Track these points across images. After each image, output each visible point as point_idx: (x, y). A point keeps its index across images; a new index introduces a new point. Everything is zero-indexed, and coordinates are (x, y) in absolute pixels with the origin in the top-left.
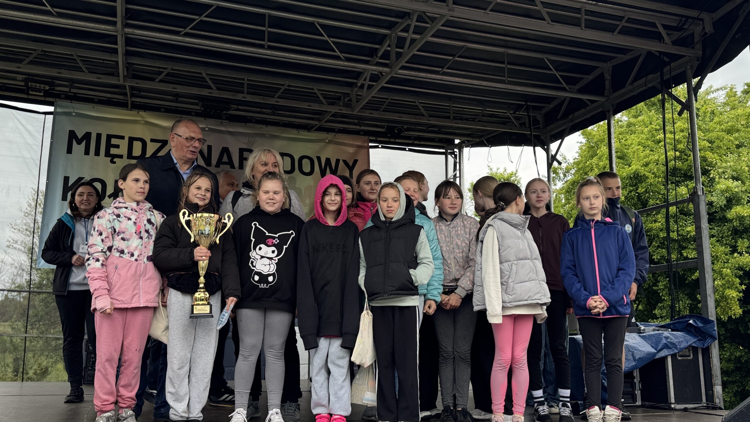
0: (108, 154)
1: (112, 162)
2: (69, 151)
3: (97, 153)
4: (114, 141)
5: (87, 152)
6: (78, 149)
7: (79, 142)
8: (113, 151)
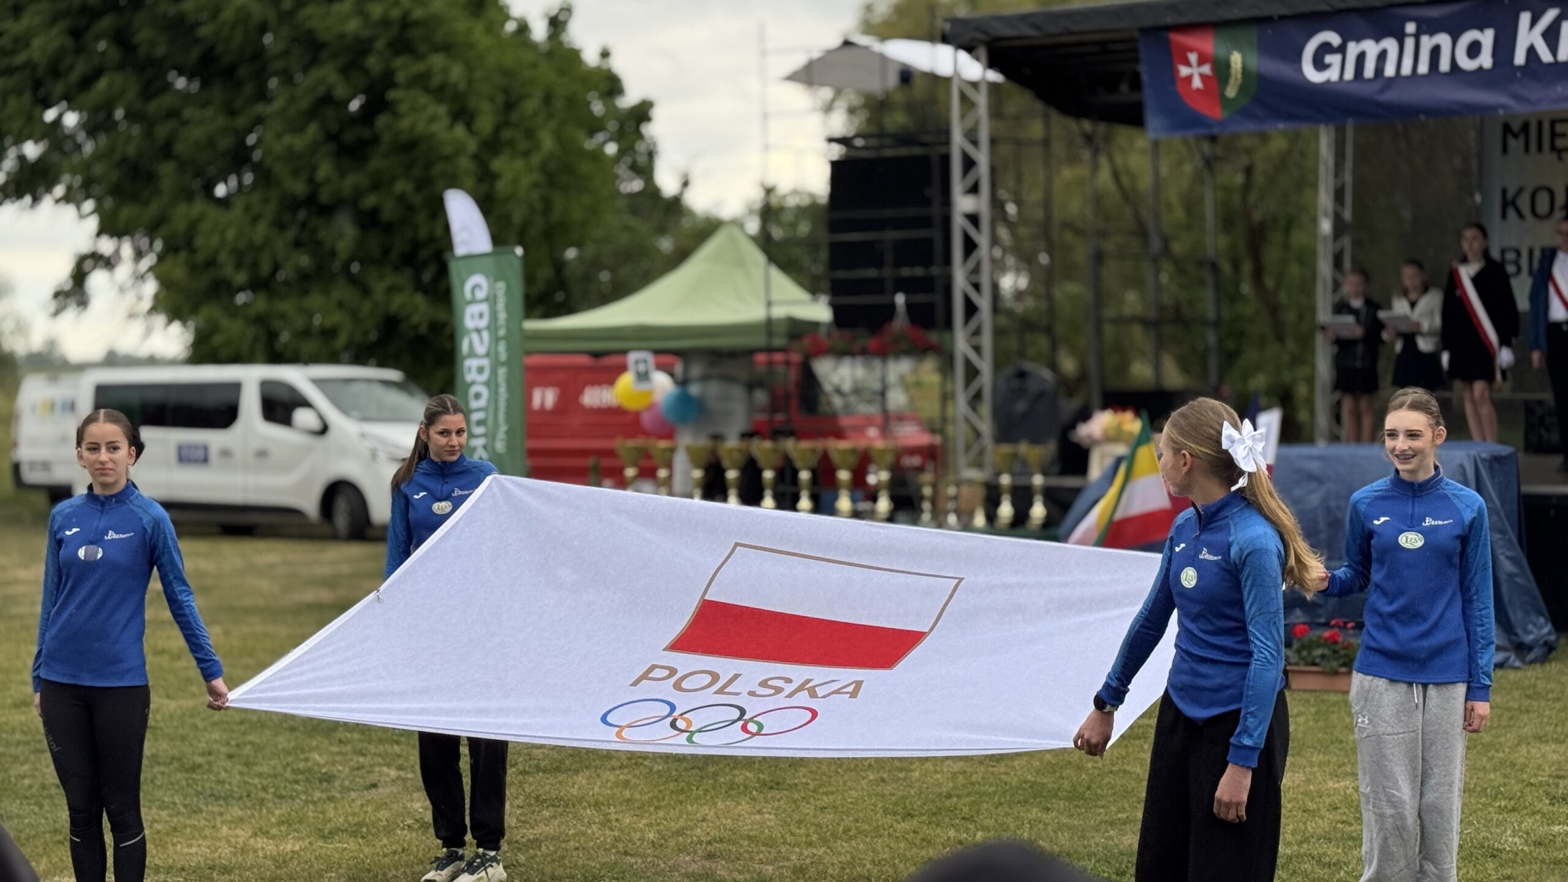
0: (1553, 148)
1: (1560, 158)
2: (1505, 150)
3: (1540, 148)
4: (1559, 128)
5: (1527, 149)
6: (1516, 145)
7: (1516, 136)
8: (1560, 143)
